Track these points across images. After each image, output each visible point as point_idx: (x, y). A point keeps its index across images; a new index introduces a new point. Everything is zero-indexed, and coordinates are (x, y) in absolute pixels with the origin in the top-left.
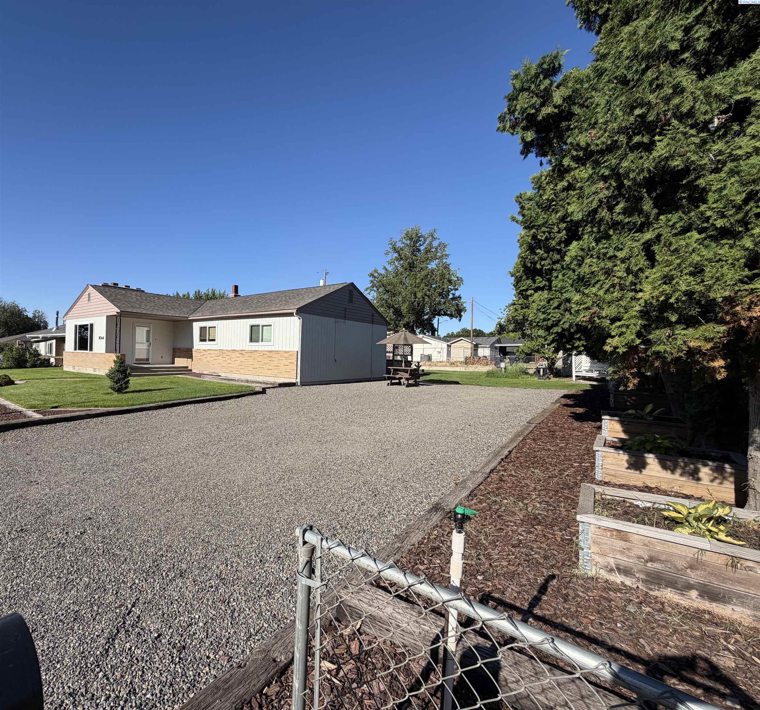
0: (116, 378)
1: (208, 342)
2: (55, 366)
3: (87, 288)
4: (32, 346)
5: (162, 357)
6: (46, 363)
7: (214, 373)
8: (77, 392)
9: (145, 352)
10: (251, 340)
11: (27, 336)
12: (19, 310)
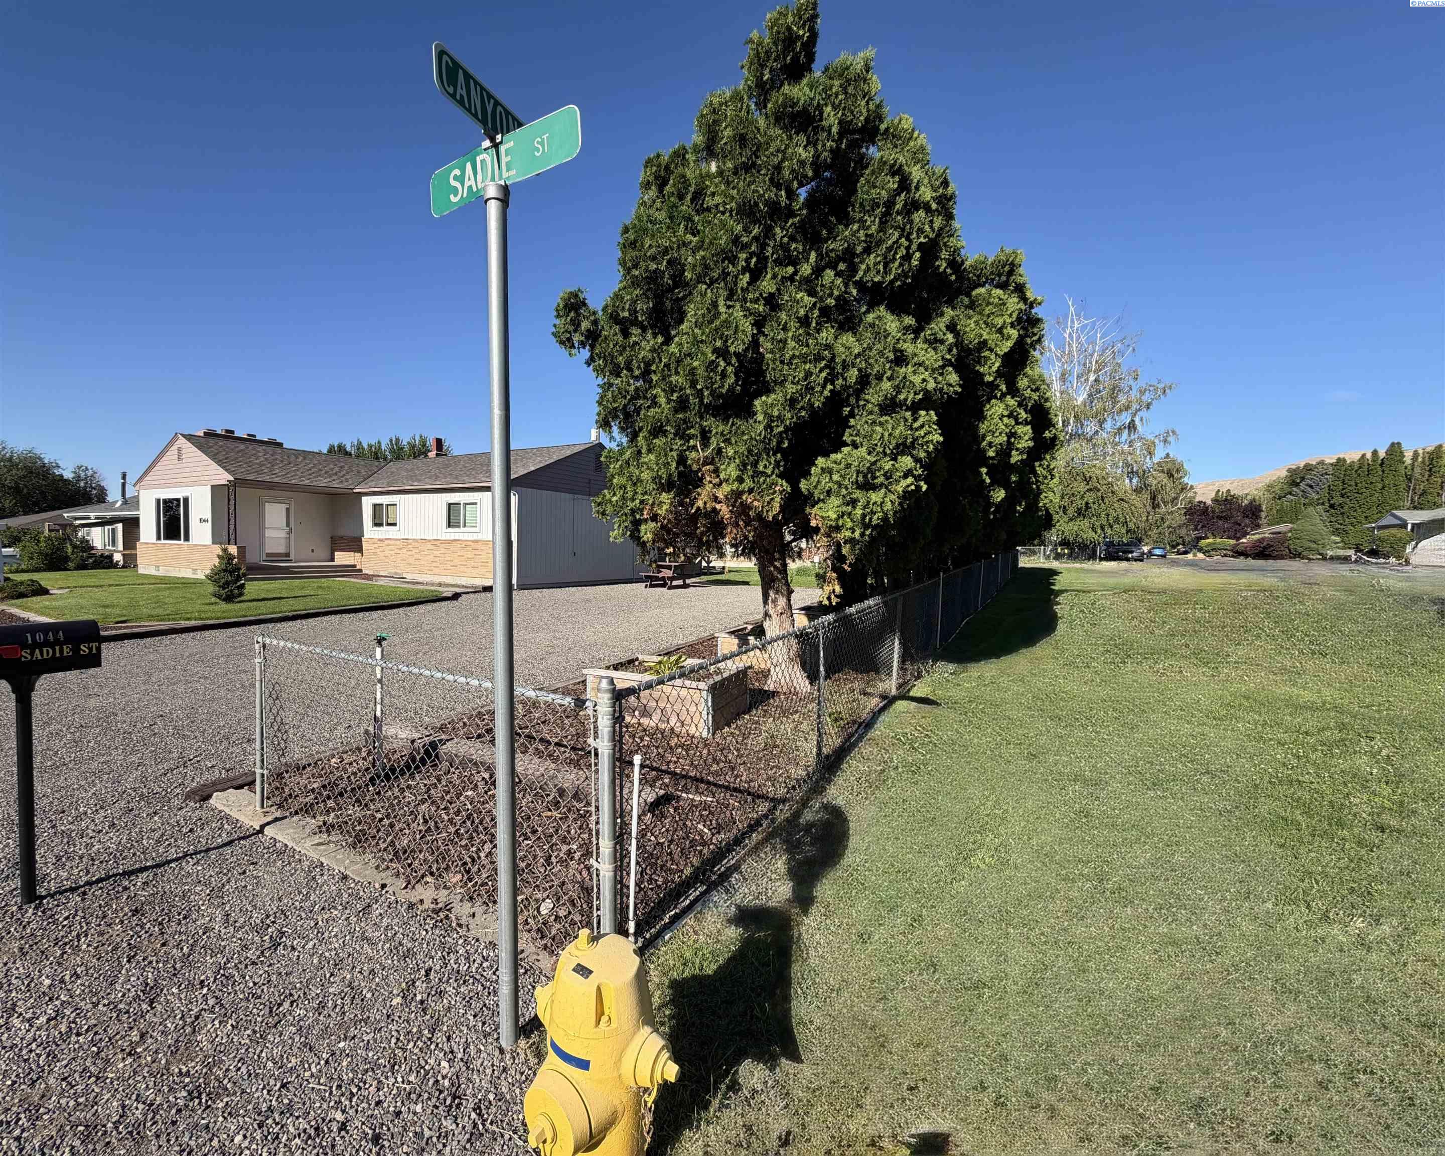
0: (223, 581)
1: (385, 528)
2: (123, 567)
3: (175, 439)
4: (77, 534)
5: (313, 551)
6: (105, 562)
7: (396, 573)
8: (159, 603)
9: (283, 542)
10: (449, 525)
11: (65, 515)
12: (44, 465)
